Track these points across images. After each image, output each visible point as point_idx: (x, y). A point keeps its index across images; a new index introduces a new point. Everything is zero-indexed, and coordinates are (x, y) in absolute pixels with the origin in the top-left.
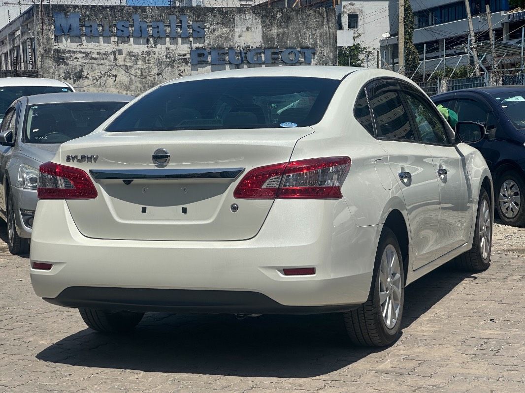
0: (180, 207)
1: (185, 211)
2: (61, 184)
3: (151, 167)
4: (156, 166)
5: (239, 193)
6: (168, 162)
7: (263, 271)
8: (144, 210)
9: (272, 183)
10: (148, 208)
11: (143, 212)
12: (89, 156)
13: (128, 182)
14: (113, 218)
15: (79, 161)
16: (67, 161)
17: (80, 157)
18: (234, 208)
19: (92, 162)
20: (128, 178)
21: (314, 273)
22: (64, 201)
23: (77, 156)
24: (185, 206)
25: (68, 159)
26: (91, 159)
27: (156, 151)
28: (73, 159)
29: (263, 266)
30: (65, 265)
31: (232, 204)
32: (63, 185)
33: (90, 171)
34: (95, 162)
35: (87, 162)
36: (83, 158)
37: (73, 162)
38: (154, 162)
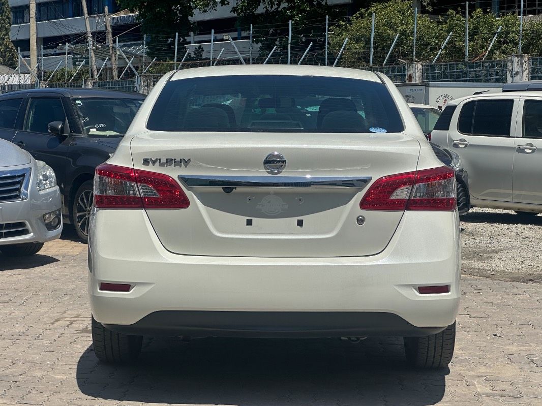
0: (295, 219)
1: (300, 223)
2: (139, 190)
3: (261, 174)
4: (267, 172)
5: (366, 204)
6: (283, 168)
8: (249, 223)
9: (402, 194)
10: (255, 220)
11: (247, 224)
12: (178, 159)
13: (229, 191)
14: (210, 231)
15: (161, 164)
16: (143, 164)
17: (163, 161)
18: (361, 221)
19: (180, 167)
20: (228, 186)
21: (448, 291)
22: (143, 211)
23: (160, 159)
24: (300, 218)
25: (146, 162)
26: (181, 162)
27: (268, 156)
28: (154, 162)
29: (398, 284)
30: (153, 286)
31: (357, 216)
32: (141, 192)
33: (179, 177)
34: (186, 167)
35: (175, 167)
36: (169, 162)
37: (153, 165)
38: (266, 168)
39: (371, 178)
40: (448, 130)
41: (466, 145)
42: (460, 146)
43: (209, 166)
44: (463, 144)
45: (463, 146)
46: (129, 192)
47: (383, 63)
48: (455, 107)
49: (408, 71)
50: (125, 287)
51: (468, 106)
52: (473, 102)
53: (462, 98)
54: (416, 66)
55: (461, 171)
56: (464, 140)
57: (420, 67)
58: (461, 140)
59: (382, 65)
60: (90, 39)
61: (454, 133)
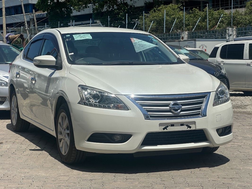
40: (216, 57)
41: (224, 64)
42: (221, 64)
44: (223, 63)
45: (223, 64)
47: (170, 32)
48: (218, 48)
49: (181, 35)
51: (224, 47)
52: (226, 45)
53: (221, 44)
54: (185, 32)
55: (225, 74)
56: (223, 62)
57: (187, 33)
58: (221, 62)
59: (170, 33)
60: (26, 24)
61: (218, 59)
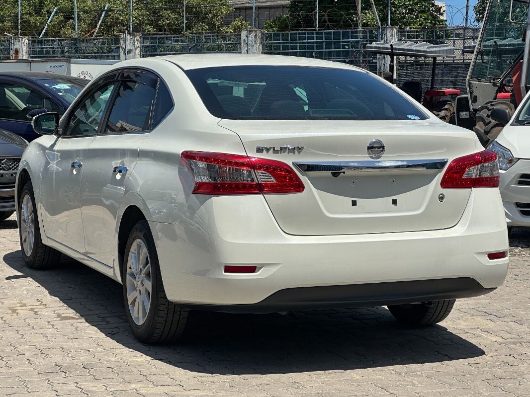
0: (390, 199)
1: (395, 202)
3: (365, 158)
4: (370, 157)
6: (383, 153)
7: (476, 257)
8: (354, 203)
10: (359, 201)
11: (353, 205)
12: (291, 147)
13: (335, 175)
14: (323, 212)
15: (275, 152)
18: (441, 198)
19: (294, 154)
20: (336, 170)
21: (505, 257)
22: (262, 196)
23: (274, 147)
24: (394, 197)
25: (259, 150)
26: (293, 150)
27: (372, 142)
28: (268, 150)
29: (476, 252)
30: (280, 265)
31: (439, 194)
32: (259, 178)
33: (293, 163)
34: (299, 154)
35: (288, 153)
36: (283, 149)
37: (268, 153)
38: (369, 154)
39: (448, 160)
43: (321, 153)
46: (243, 179)
50: (252, 269)
